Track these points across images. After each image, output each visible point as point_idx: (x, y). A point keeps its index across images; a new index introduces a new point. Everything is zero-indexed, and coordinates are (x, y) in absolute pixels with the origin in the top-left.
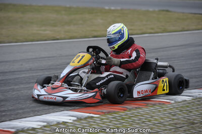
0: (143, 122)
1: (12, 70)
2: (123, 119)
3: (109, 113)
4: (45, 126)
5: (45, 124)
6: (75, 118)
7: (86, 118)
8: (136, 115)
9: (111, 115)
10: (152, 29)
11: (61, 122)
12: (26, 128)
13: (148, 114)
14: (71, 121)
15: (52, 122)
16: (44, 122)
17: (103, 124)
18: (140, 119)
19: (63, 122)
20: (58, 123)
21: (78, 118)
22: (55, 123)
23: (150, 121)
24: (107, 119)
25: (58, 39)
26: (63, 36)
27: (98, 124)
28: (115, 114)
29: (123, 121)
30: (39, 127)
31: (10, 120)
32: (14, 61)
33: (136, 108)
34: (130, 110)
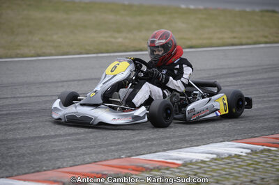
4: (215, 159)
5: (215, 156)
6: (249, 151)
7: (262, 151)
11: (233, 155)
12: (194, 161)
14: (244, 154)
15: (222, 154)
16: (212, 154)
19: (236, 155)
20: (230, 156)
21: (252, 151)
22: (227, 156)
30: (208, 160)
31: (164, 151)
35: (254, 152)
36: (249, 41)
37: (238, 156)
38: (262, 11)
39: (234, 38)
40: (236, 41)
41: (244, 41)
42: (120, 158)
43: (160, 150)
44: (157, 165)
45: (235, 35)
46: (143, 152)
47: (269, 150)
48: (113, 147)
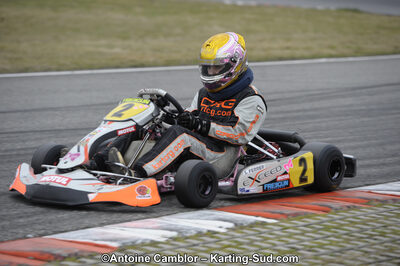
0: (371, 236)
1: (71, 127)
2: (327, 228)
3: (295, 215)
4: (174, 239)
5: (174, 234)
6: (231, 225)
7: (252, 226)
8: (352, 222)
9: (300, 220)
10: (332, 47)
11: (205, 231)
12: (139, 242)
13: (375, 220)
14: (222, 230)
15: (189, 230)
16: (171, 230)
17: (289, 237)
18: (362, 231)
19: (209, 231)
20: (200, 234)
21: (236, 225)
22: (194, 233)
23: (383, 234)
24: (295, 228)
25: (142, 66)
26: (151, 59)
27: (278, 237)
28: (308, 217)
29: (328, 233)
30: (163, 240)
31: (102, 225)
32: (68, 109)
33: (349, 207)
34: (337, 211)
35: (239, 227)
36: (306, 53)
37: (211, 233)
38: (340, 10)
39: (288, 48)
40: (287, 53)
41: (298, 53)
42: (25, 238)
43: (96, 224)
44: (76, 251)
45: (289, 44)
46: (65, 228)
47: (263, 224)
48: (21, 220)
